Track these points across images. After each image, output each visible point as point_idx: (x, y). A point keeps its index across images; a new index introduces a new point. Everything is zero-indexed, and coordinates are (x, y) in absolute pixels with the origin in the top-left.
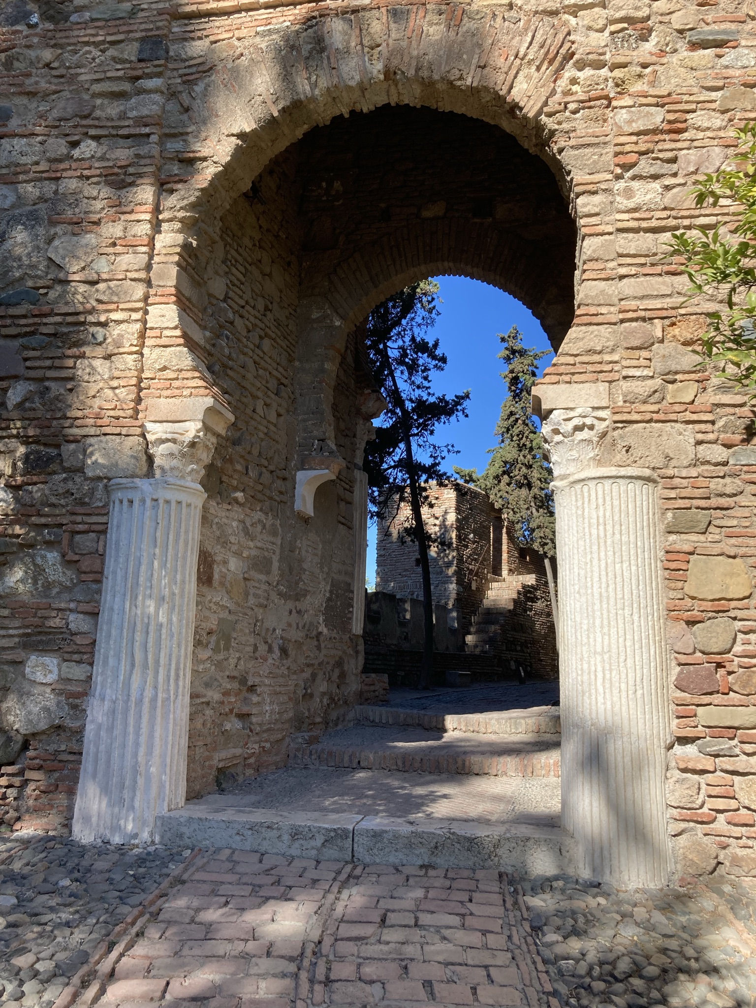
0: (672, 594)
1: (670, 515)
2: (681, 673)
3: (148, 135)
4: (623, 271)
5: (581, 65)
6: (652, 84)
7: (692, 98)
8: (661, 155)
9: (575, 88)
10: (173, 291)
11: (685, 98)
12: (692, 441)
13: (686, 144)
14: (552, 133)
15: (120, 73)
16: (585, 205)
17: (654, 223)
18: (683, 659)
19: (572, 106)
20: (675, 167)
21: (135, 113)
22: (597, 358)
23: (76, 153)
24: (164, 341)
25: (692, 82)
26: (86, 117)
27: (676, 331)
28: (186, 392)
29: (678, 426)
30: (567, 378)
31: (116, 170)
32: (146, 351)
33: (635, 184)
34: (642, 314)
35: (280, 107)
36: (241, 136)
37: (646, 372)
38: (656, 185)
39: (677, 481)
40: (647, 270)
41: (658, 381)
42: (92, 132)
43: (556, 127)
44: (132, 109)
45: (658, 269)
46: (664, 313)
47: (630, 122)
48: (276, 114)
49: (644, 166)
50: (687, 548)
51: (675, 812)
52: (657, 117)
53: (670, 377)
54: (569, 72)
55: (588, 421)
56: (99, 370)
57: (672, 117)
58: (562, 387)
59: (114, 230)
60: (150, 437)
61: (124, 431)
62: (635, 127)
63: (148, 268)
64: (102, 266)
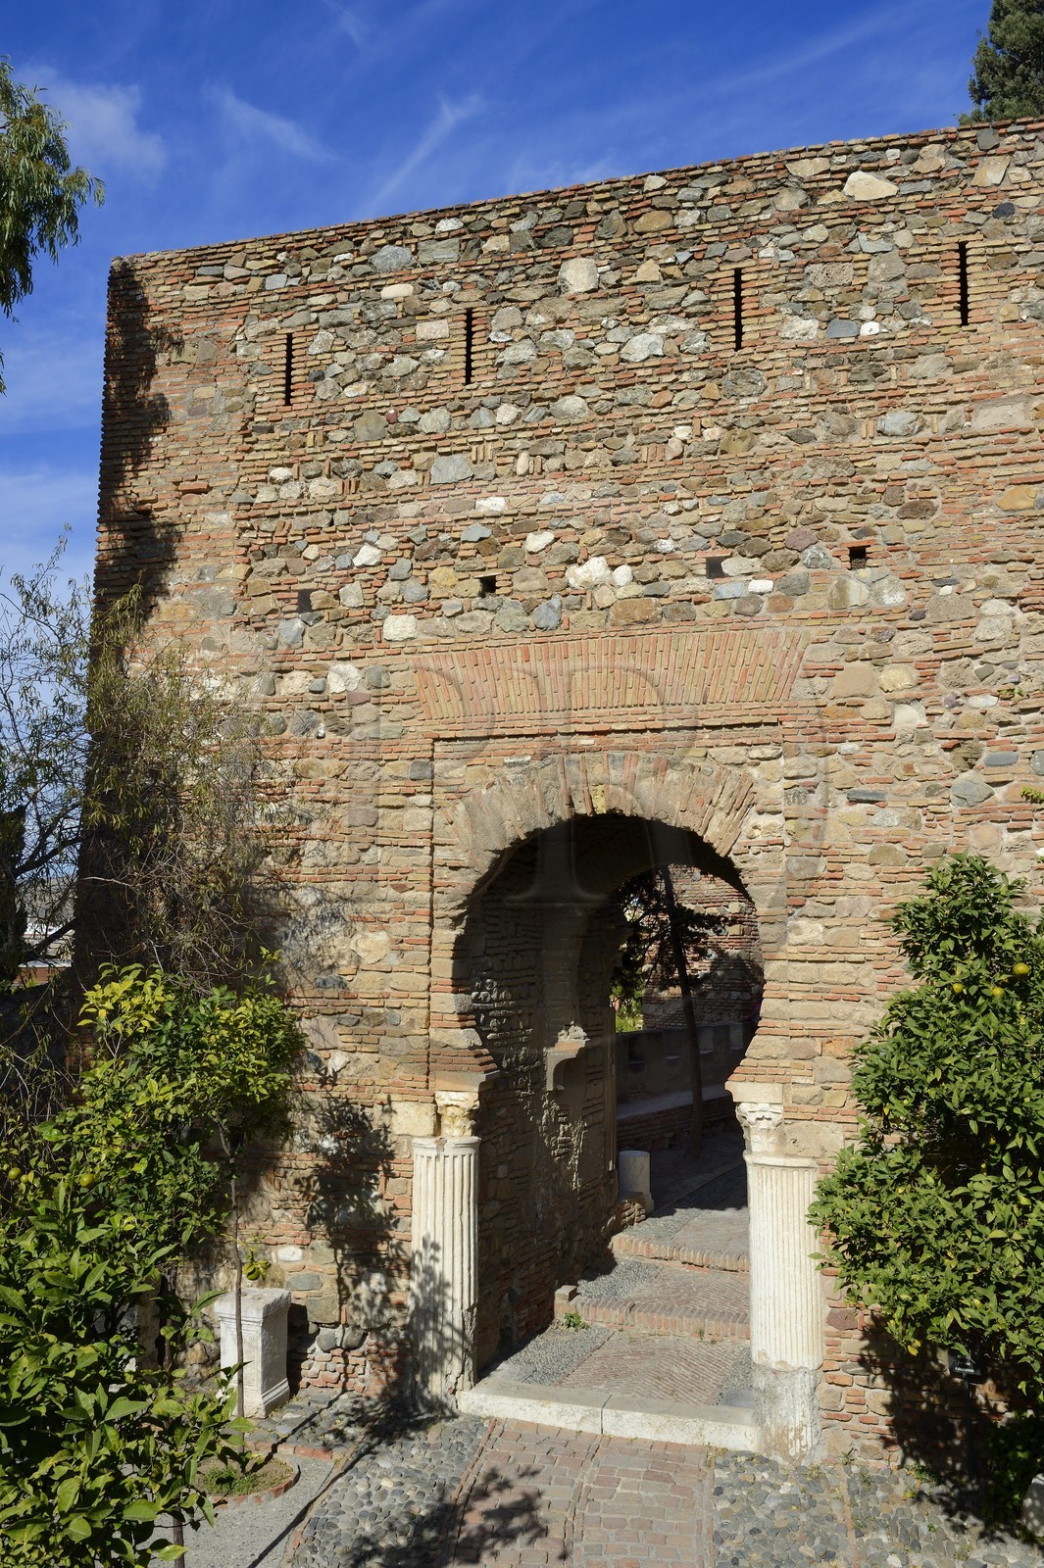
2: (831, 1313)
3: (422, 847)
4: (792, 996)
5: (760, 813)
6: (816, 837)
7: (847, 852)
8: (822, 899)
9: (757, 832)
10: (450, 982)
11: (843, 851)
12: (842, 1137)
13: (842, 892)
15: (397, 790)
16: (766, 934)
17: (817, 957)
18: (833, 1303)
19: (754, 849)
20: (832, 908)
21: (410, 828)
22: (773, 1062)
23: (366, 857)
24: (445, 1023)
25: (848, 837)
26: (372, 827)
27: (830, 1048)
28: (465, 1068)
29: (833, 1126)
30: (751, 1077)
31: (399, 876)
32: (432, 1031)
34: (806, 1033)
35: (526, 830)
38: (819, 926)
40: (811, 995)
42: (378, 840)
44: (408, 824)
45: (819, 995)
46: (823, 1033)
47: (801, 869)
49: (811, 907)
51: (823, 1413)
52: (821, 867)
53: (827, 1085)
54: (753, 819)
55: (767, 1115)
56: (399, 1048)
57: (832, 867)
58: (748, 1084)
59: (400, 929)
60: (440, 1103)
61: (421, 1099)
62: (803, 875)
63: (429, 961)
64: (394, 960)
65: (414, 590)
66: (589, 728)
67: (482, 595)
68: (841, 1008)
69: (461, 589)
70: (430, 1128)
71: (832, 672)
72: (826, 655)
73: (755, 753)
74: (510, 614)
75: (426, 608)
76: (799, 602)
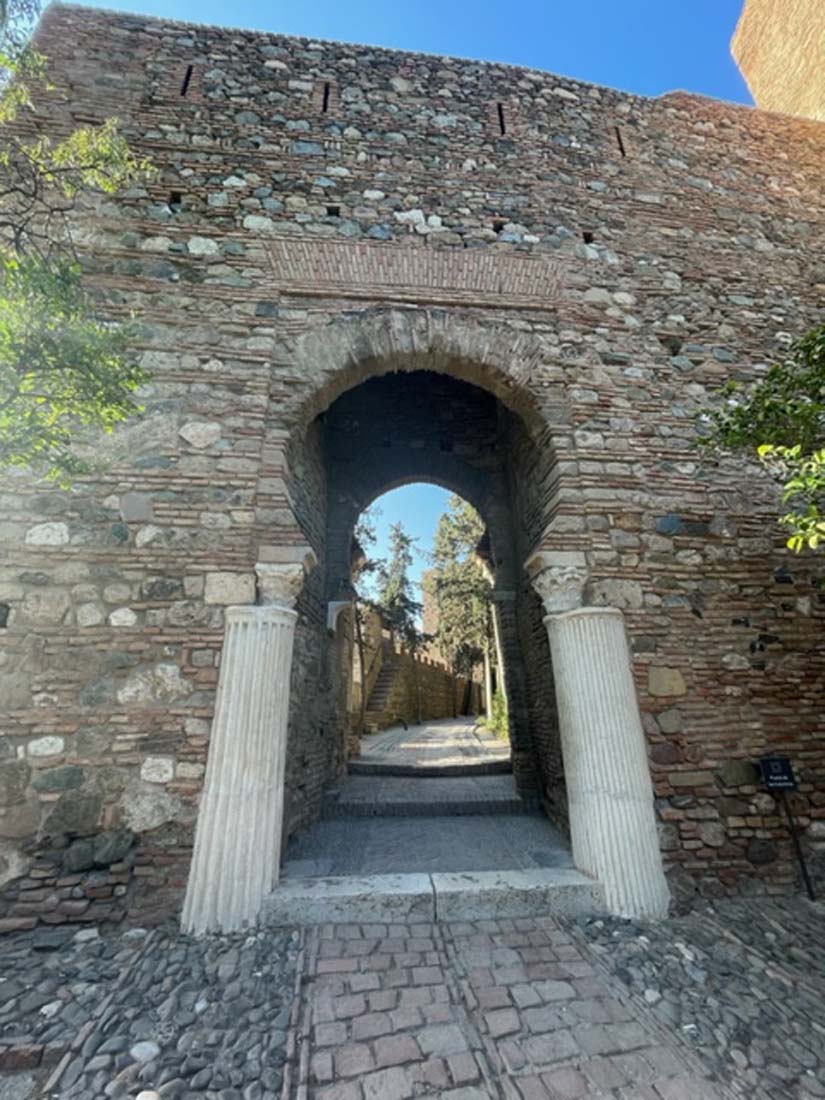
0: (642, 694)
2: (654, 749)
4: (585, 483)
5: (547, 363)
6: (590, 378)
8: (599, 418)
11: (609, 389)
12: (640, 591)
13: (612, 414)
15: (242, 321)
16: (557, 442)
17: (600, 457)
19: (545, 384)
20: (607, 426)
21: (253, 347)
22: (575, 536)
24: (272, 504)
25: (610, 381)
26: (215, 345)
27: (620, 522)
28: (290, 542)
29: (630, 581)
31: (236, 382)
32: (258, 509)
33: (588, 434)
34: (601, 510)
35: (359, 357)
36: (331, 372)
37: (608, 546)
38: (599, 435)
39: (634, 617)
40: (599, 484)
41: (614, 554)
43: (537, 395)
45: (606, 484)
46: (613, 511)
47: (580, 397)
48: (356, 362)
50: (646, 661)
52: (595, 397)
53: (622, 550)
55: (576, 576)
56: (220, 521)
57: (602, 398)
59: (232, 422)
60: (260, 574)
61: (241, 569)
62: (583, 401)
63: (261, 449)
64: (225, 446)
65: (272, 204)
67: (327, 216)
68: (623, 493)
69: (311, 210)
70: (249, 597)
71: (584, 289)
72: (580, 279)
73: (539, 327)
74: (348, 229)
75: (283, 216)
76: (557, 251)
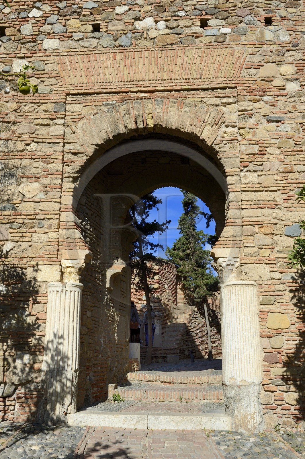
0: (262, 327)
1: (261, 298)
2: (265, 356)
3: (59, 143)
5: (227, 126)
6: (253, 136)
7: (268, 142)
8: (258, 163)
9: (225, 135)
10: (71, 207)
11: (266, 142)
12: (269, 271)
13: (266, 160)
14: (217, 152)
15: (47, 117)
17: (255, 189)
18: (266, 351)
19: (225, 142)
20: (262, 168)
21: (53, 134)
23: (29, 148)
24: (68, 227)
25: (268, 136)
27: (262, 230)
29: (263, 265)
30: (224, 246)
31: (46, 156)
32: (60, 230)
33: (248, 174)
34: (251, 223)
35: (113, 135)
36: (97, 145)
37: (252, 245)
38: (255, 175)
39: (263, 285)
40: (253, 206)
41: (256, 249)
42: (35, 140)
43: (219, 150)
44: (52, 132)
45: (256, 206)
46: (259, 223)
47: (246, 150)
48: (111, 138)
49: (251, 167)
50: (267, 310)
51: (264, 406)
52: (256, 149)
53: (261, 247)
54: (223, 129)
55: (232, 263)
56: (42, 239)
57: (261, 149)
58: (222, 249)
59: (46, 181)
60: (63, 265)
61: (54, 263)
62: (248, 152)
63: (60, 197)
64: (41, 196)
65: (59, 28)
66: (145, 89)
67: (93, 32)
68: (266, 211)
69: (82, 29)
70: (58, 277)
71: (259, 67)
72: (256, 59)
73: (224, 100)
74: (107, 40)
75: (65, 36)
76: (243, 38)
